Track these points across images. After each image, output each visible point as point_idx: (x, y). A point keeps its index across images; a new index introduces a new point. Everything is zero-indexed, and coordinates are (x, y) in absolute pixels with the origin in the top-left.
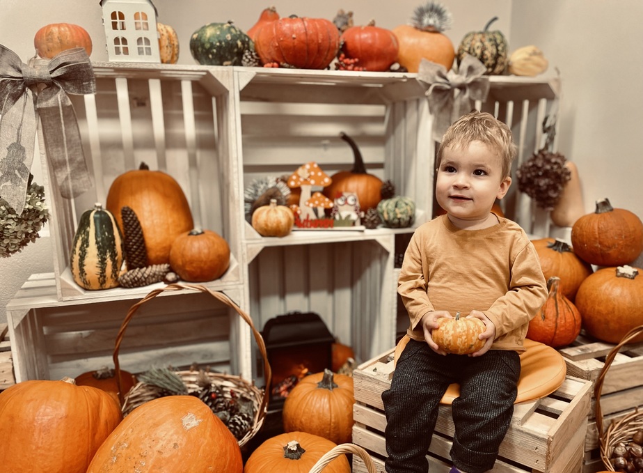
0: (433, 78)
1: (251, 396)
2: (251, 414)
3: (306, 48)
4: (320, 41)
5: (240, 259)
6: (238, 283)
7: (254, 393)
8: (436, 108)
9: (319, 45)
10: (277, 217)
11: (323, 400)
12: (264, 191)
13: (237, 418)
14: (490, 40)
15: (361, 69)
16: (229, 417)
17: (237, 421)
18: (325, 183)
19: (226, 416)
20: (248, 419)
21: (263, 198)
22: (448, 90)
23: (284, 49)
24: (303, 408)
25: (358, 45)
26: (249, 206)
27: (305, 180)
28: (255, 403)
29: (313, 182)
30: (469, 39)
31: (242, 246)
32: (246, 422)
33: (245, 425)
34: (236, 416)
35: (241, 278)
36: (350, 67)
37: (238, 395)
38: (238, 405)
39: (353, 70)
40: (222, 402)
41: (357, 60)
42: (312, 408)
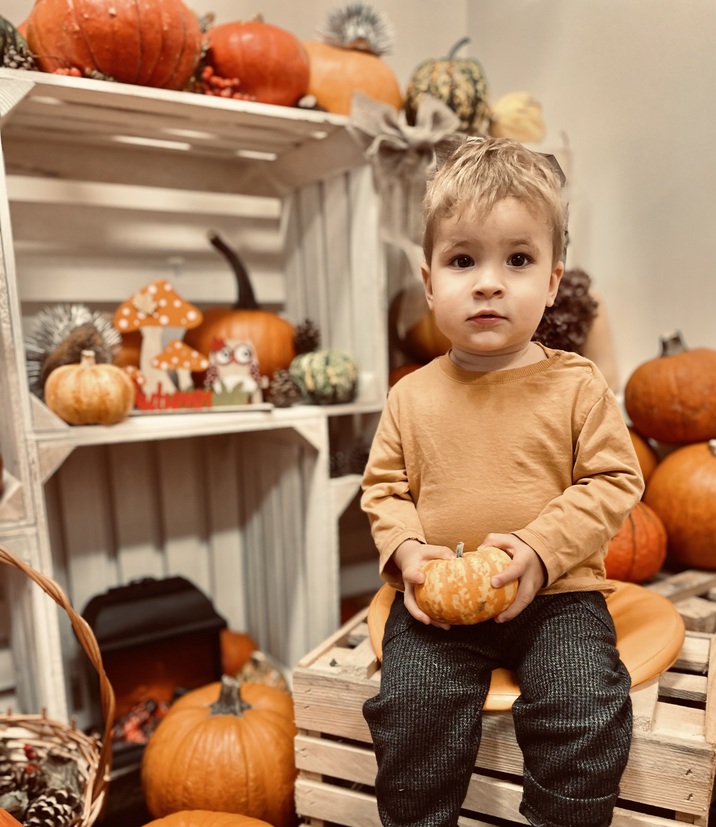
0: (377, 125)
1: (70, 750)
2: (73, 787)
3: (137, 38)
4: (166, 28)
5: (25, 473)
6: (23, 523)
7: (78, 743)
8: (384, 183)
9: (165, 36)
10: (99, 384)
11: (226, 737)
12: (67, 333)
13: (44, 802)
14: (463, 72)
15: (246, 97)
16: (26, 801)
17: (47, 809)
18: (189, 321)
19: (20, 801)
20: (70, 801)
21: (66, 348)
22: (403, 152)
23: (93, 37)
24: (187, 760)
25: (237, 53)
26: (36, 366)
27: (149, 316)
28: (82, 764)
29: (164, 320)
30: (425, 71)
31: (27, 447)
32: (67, 807)
33: (65, 811)
34: (43, 797)
35: (30, 513)
36: (226, 92)
37: (42, 754)
38: (43, 774)
39: (231, 96)
40: (8, 773)
41: (236, 81)
42: (206, 757)
